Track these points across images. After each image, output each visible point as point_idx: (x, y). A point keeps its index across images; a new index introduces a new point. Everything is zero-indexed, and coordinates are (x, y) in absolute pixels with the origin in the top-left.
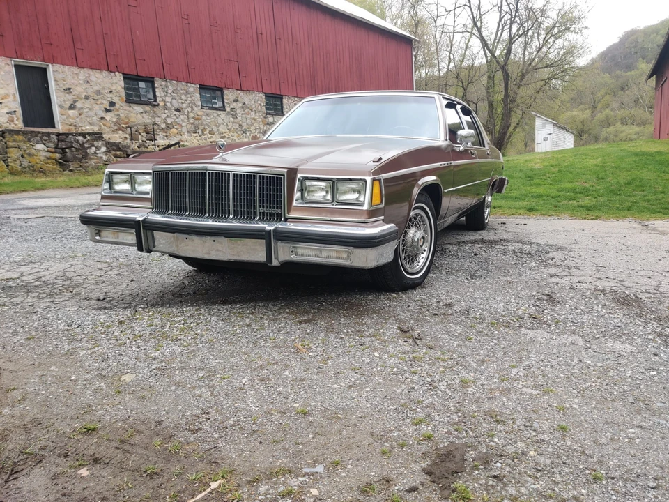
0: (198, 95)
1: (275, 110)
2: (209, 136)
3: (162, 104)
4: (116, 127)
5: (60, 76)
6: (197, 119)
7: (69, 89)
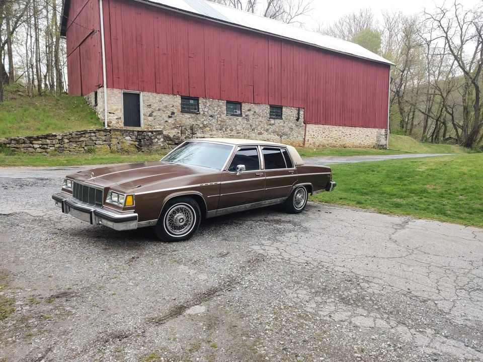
0: (225, 107)
1: (277, 115)
2: (230, 132)
3: (202, 113)
4: (173, 126)
5: (146, 98)
6: (223, 122)
7: (150, 105)
